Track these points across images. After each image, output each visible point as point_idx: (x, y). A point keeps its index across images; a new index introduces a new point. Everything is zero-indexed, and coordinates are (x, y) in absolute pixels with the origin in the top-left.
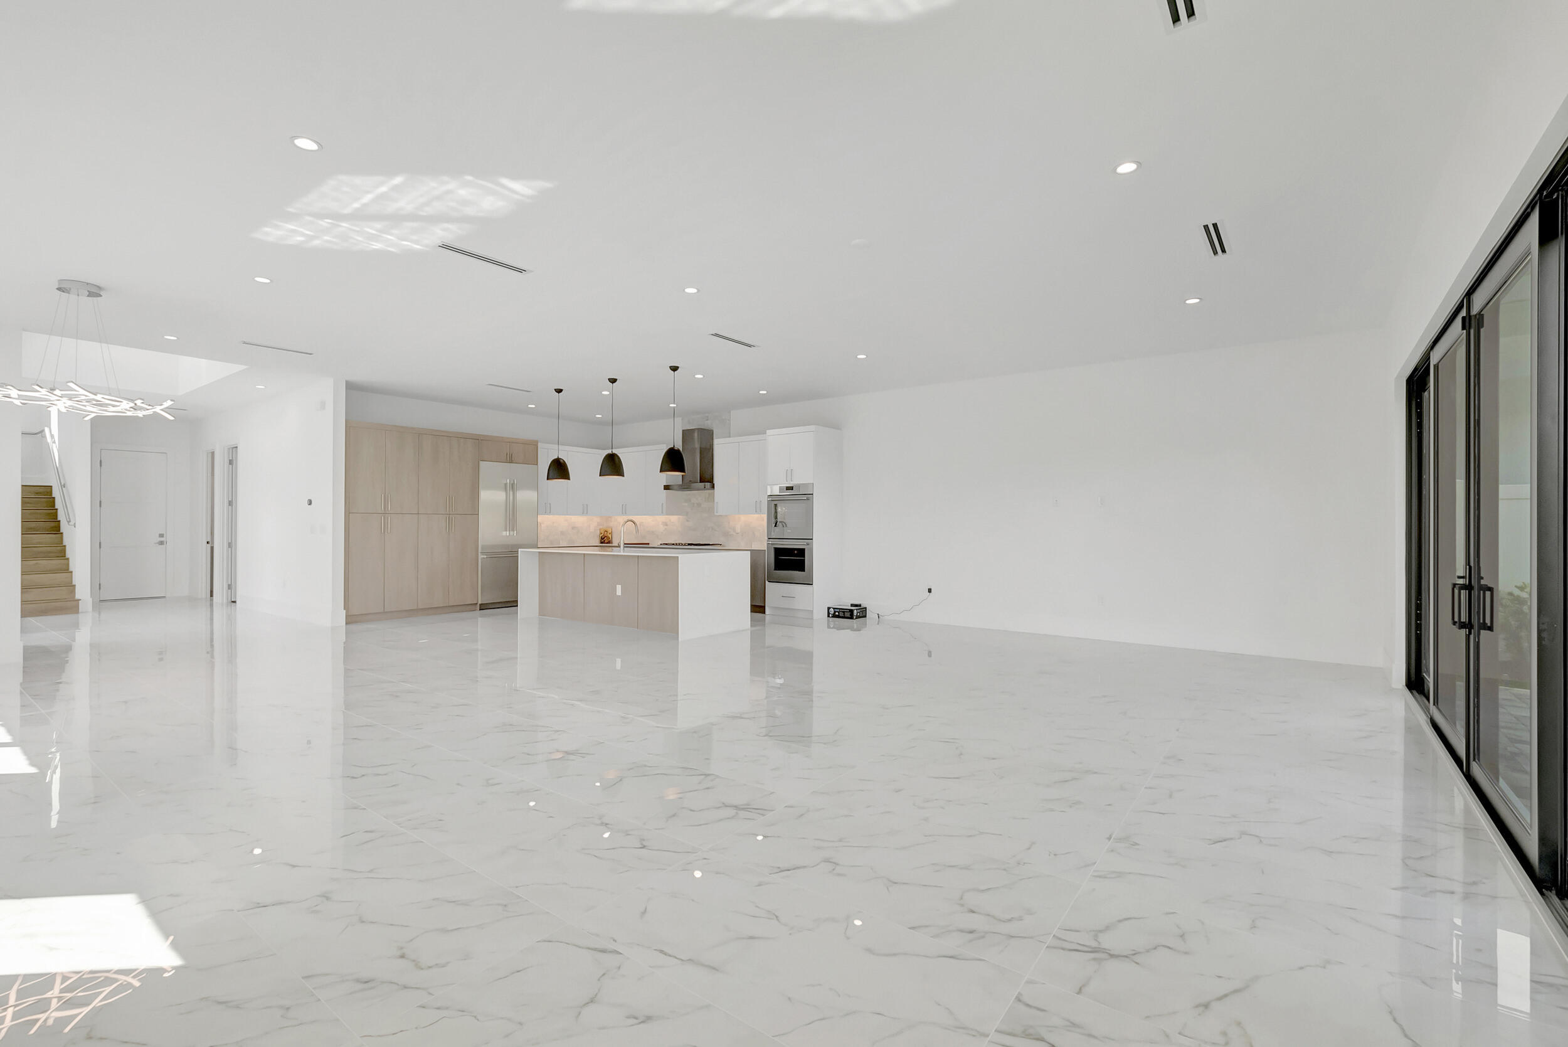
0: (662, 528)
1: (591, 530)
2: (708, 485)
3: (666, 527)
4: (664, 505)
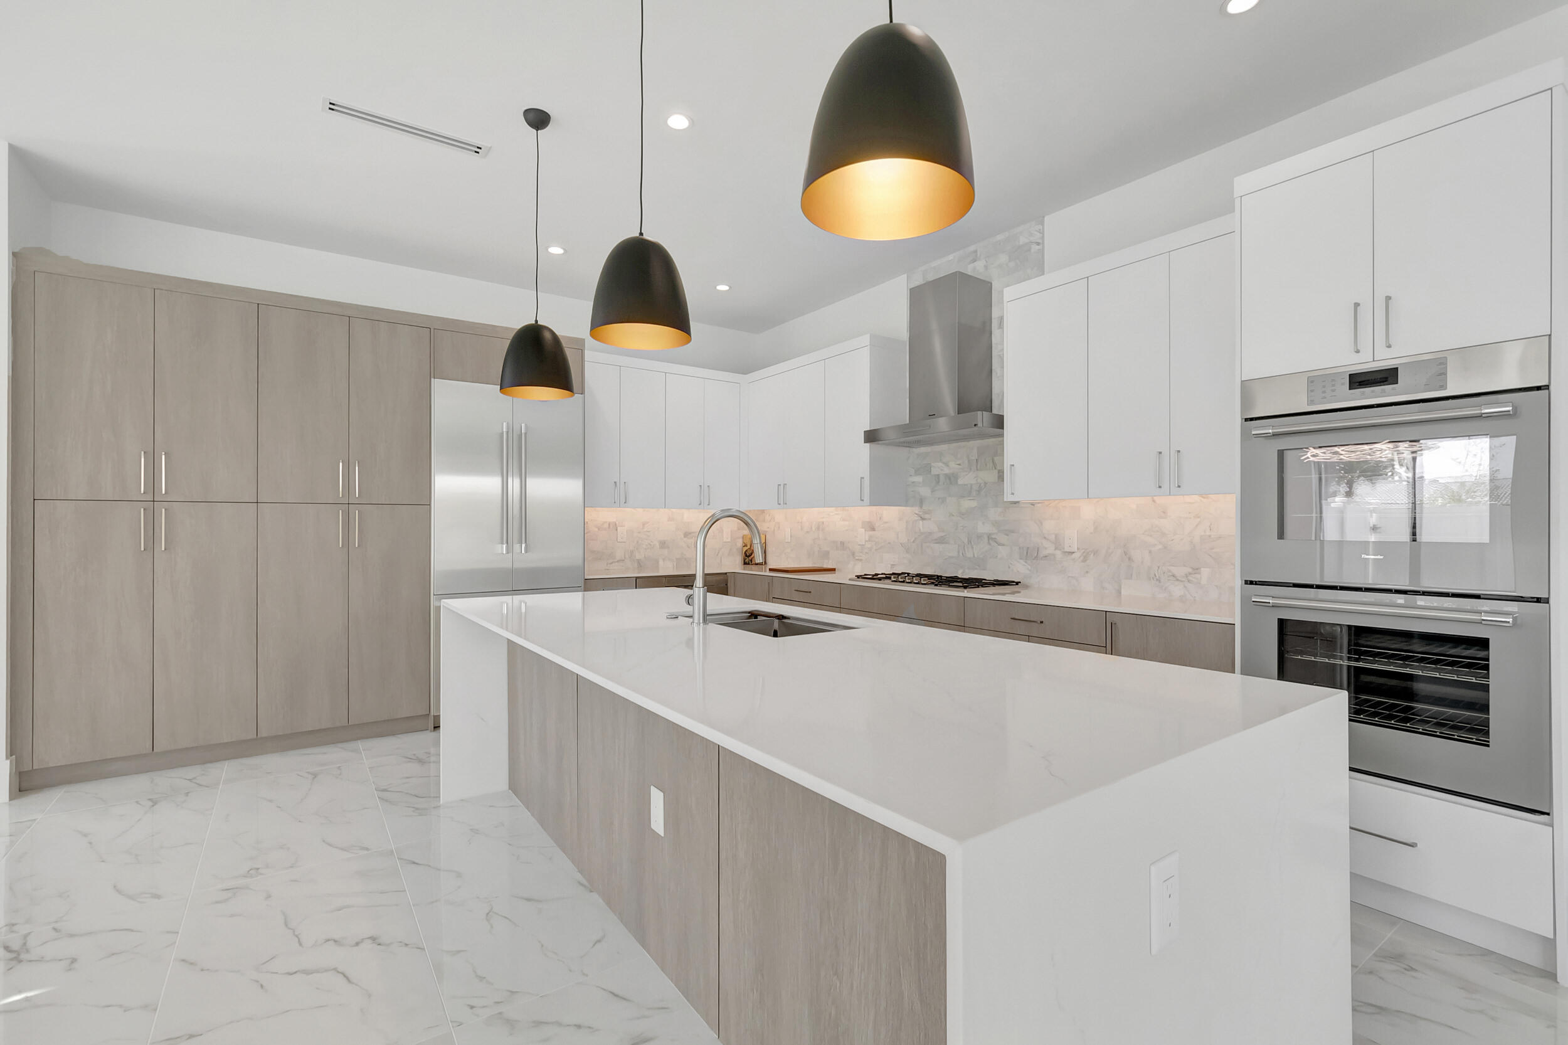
0: (862, 535)
1: (725, 540)
2: (982, 418)
3: (872, 533)
4: (867, 482)
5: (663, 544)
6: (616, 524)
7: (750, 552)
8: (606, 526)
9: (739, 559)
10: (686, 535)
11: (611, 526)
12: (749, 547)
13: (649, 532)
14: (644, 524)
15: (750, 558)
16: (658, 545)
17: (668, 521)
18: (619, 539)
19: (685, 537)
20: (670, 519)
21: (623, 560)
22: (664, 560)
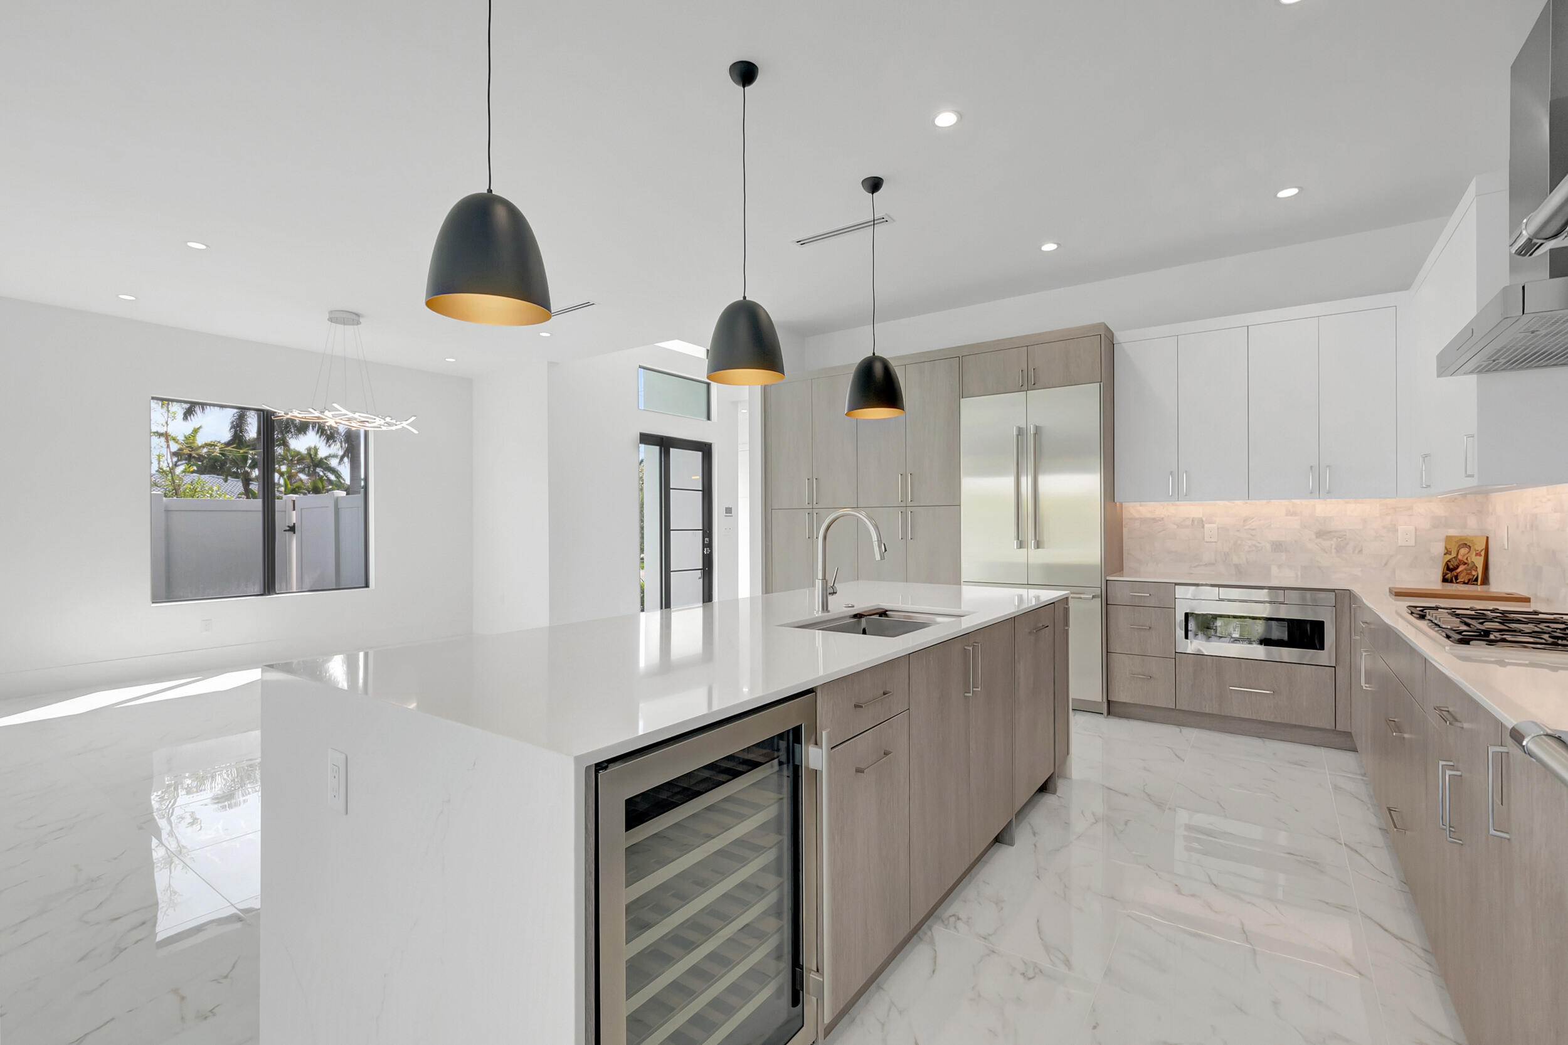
5: (1278, 546)
6: (1202, 521)
7: (1456, 563)
8: (1189, 523)
9: (1437, 573)
10: (1320, 534)
11: (1196, 523)
12: (1454, 555)
13: (1253, 529)
14: (1245, 520)
15: (1455, 573)
16: (1268, 546)
17: (1287, 515)
18: (1207, 539)
19: (1317, 537)
20: (1289, 513)
21: (1213, 564)
22: (1279, 566)
